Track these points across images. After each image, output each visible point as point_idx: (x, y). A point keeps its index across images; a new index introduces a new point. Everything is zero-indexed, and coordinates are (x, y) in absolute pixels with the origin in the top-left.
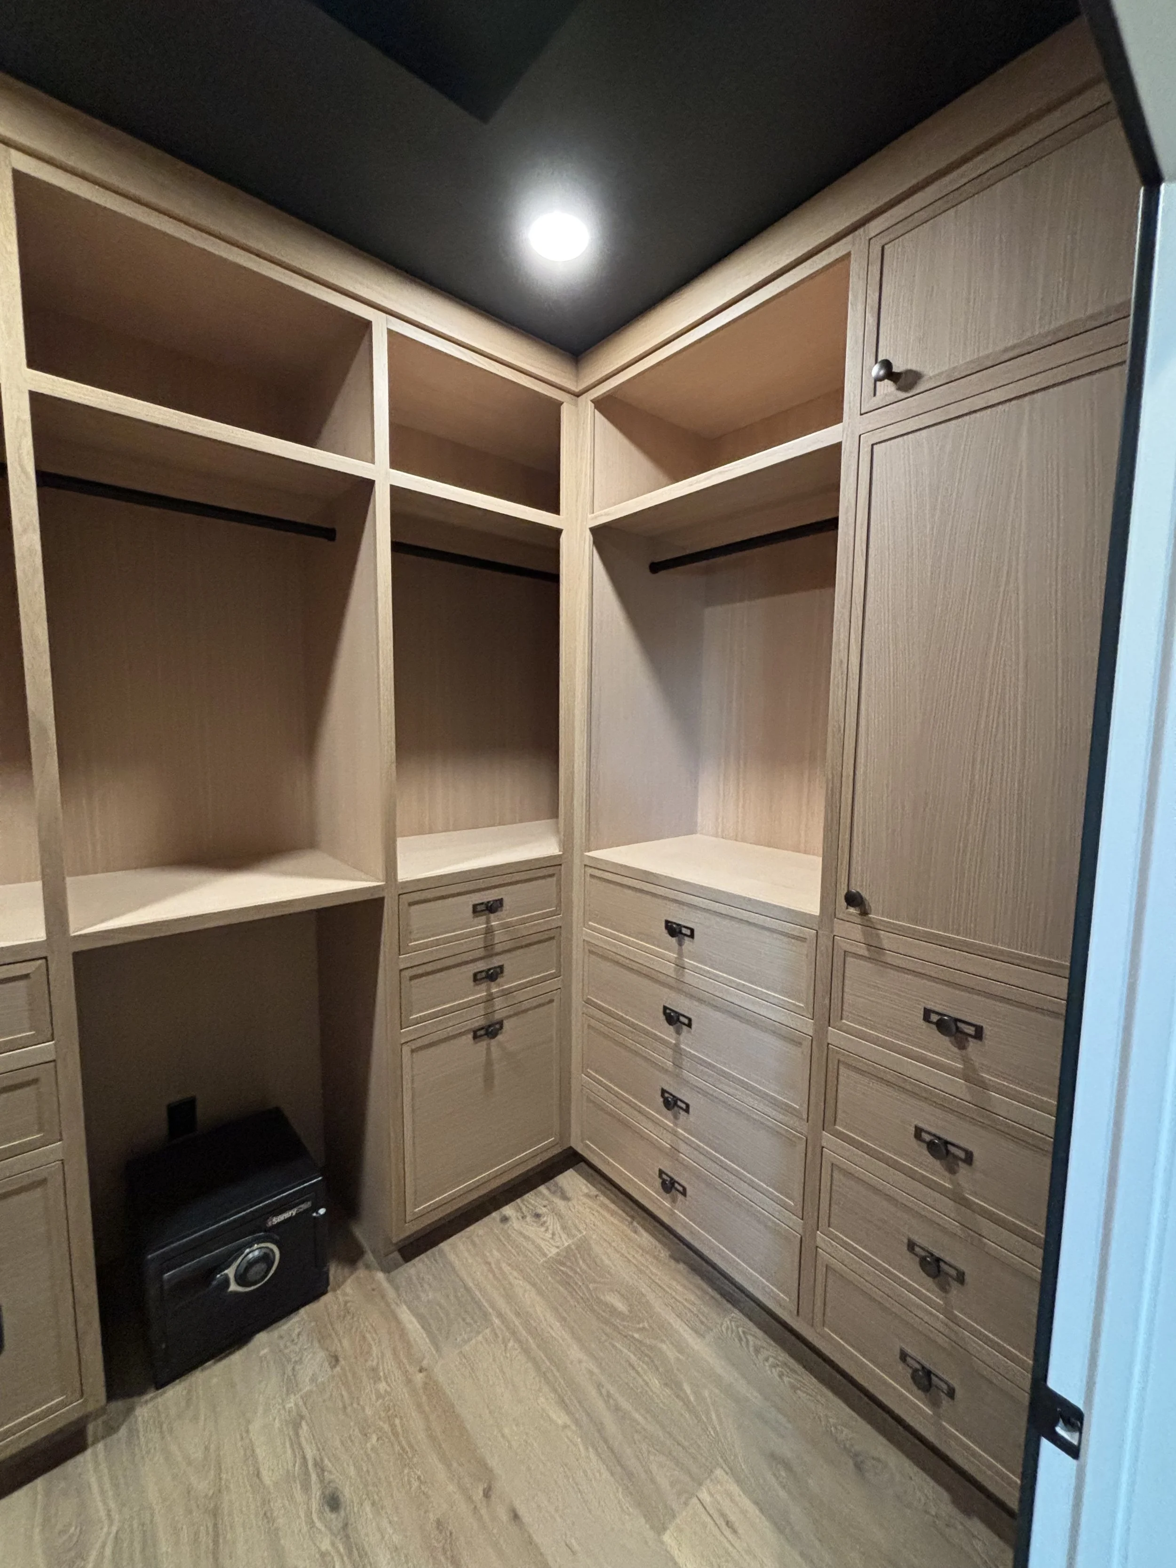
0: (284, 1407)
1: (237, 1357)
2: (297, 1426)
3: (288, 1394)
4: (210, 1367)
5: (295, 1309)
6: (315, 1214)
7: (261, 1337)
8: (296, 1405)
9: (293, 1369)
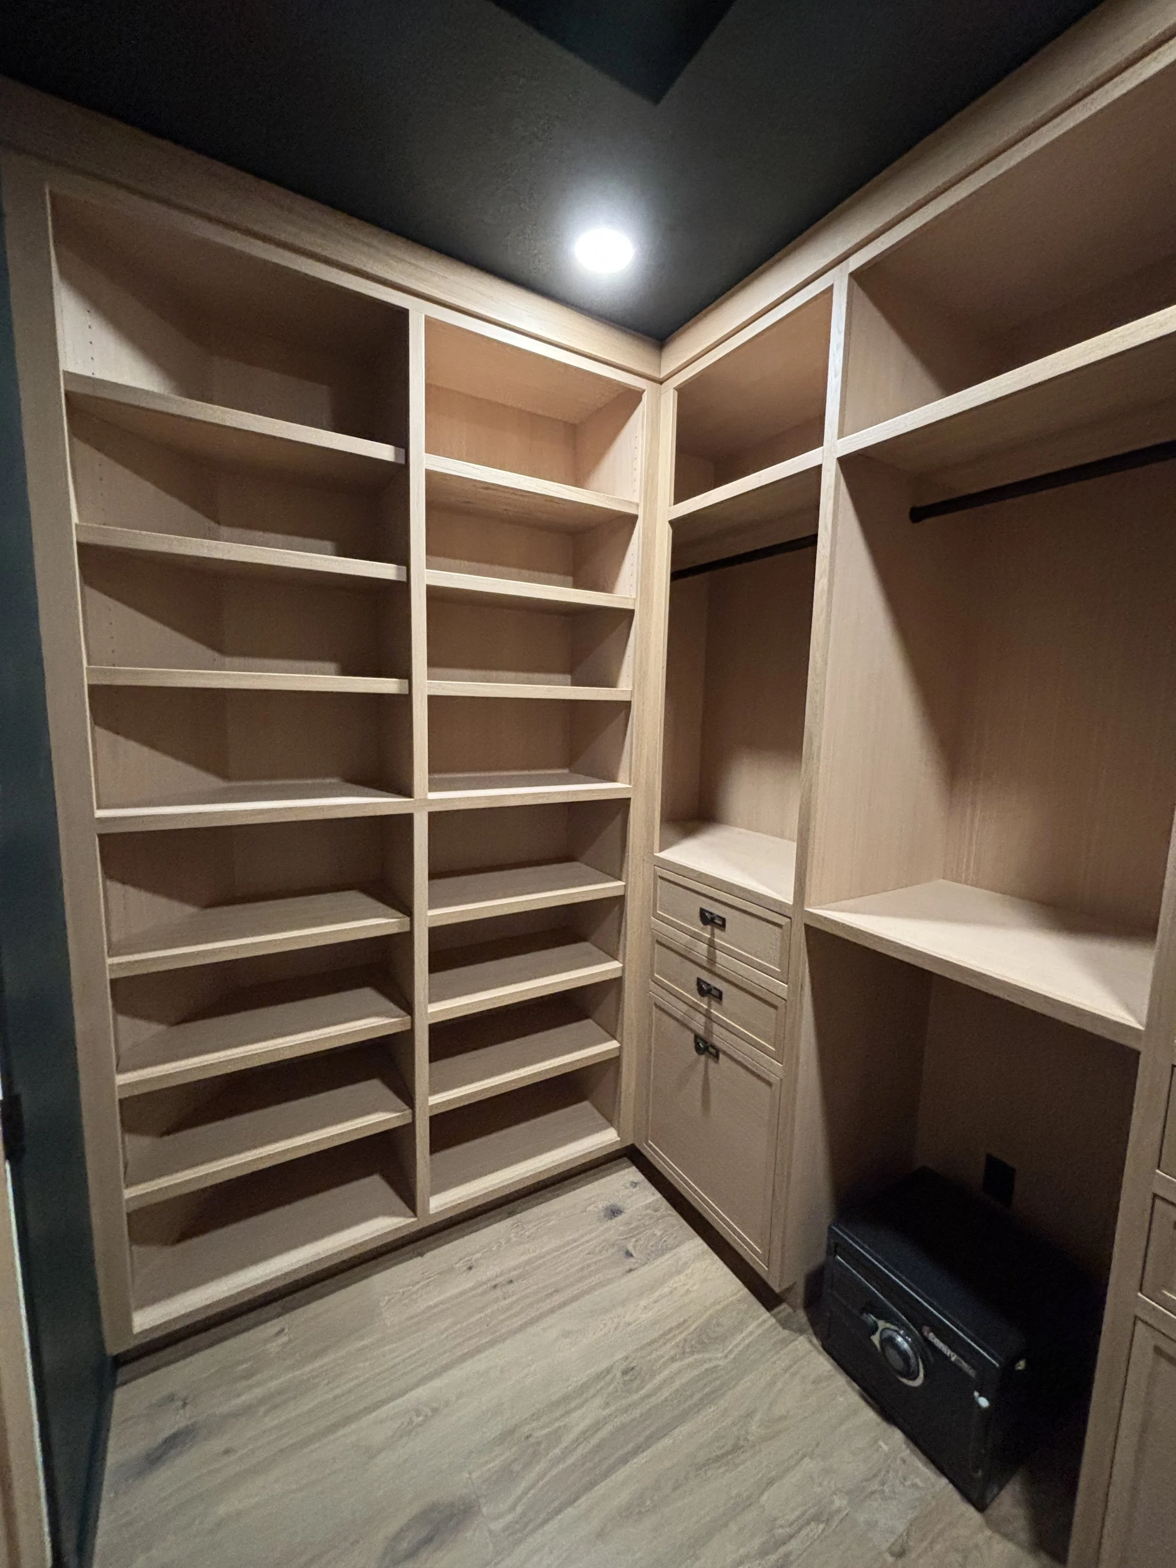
0: (834, 1493)
1: (869, 1415)
2: (816, 1518)
3: (848, 1493)
4: (853, 1388)
5: (942, 1469)
6: (976, 1394)
7: (898, 1435)
8: (839, 1511)
9: (873, 1493)
